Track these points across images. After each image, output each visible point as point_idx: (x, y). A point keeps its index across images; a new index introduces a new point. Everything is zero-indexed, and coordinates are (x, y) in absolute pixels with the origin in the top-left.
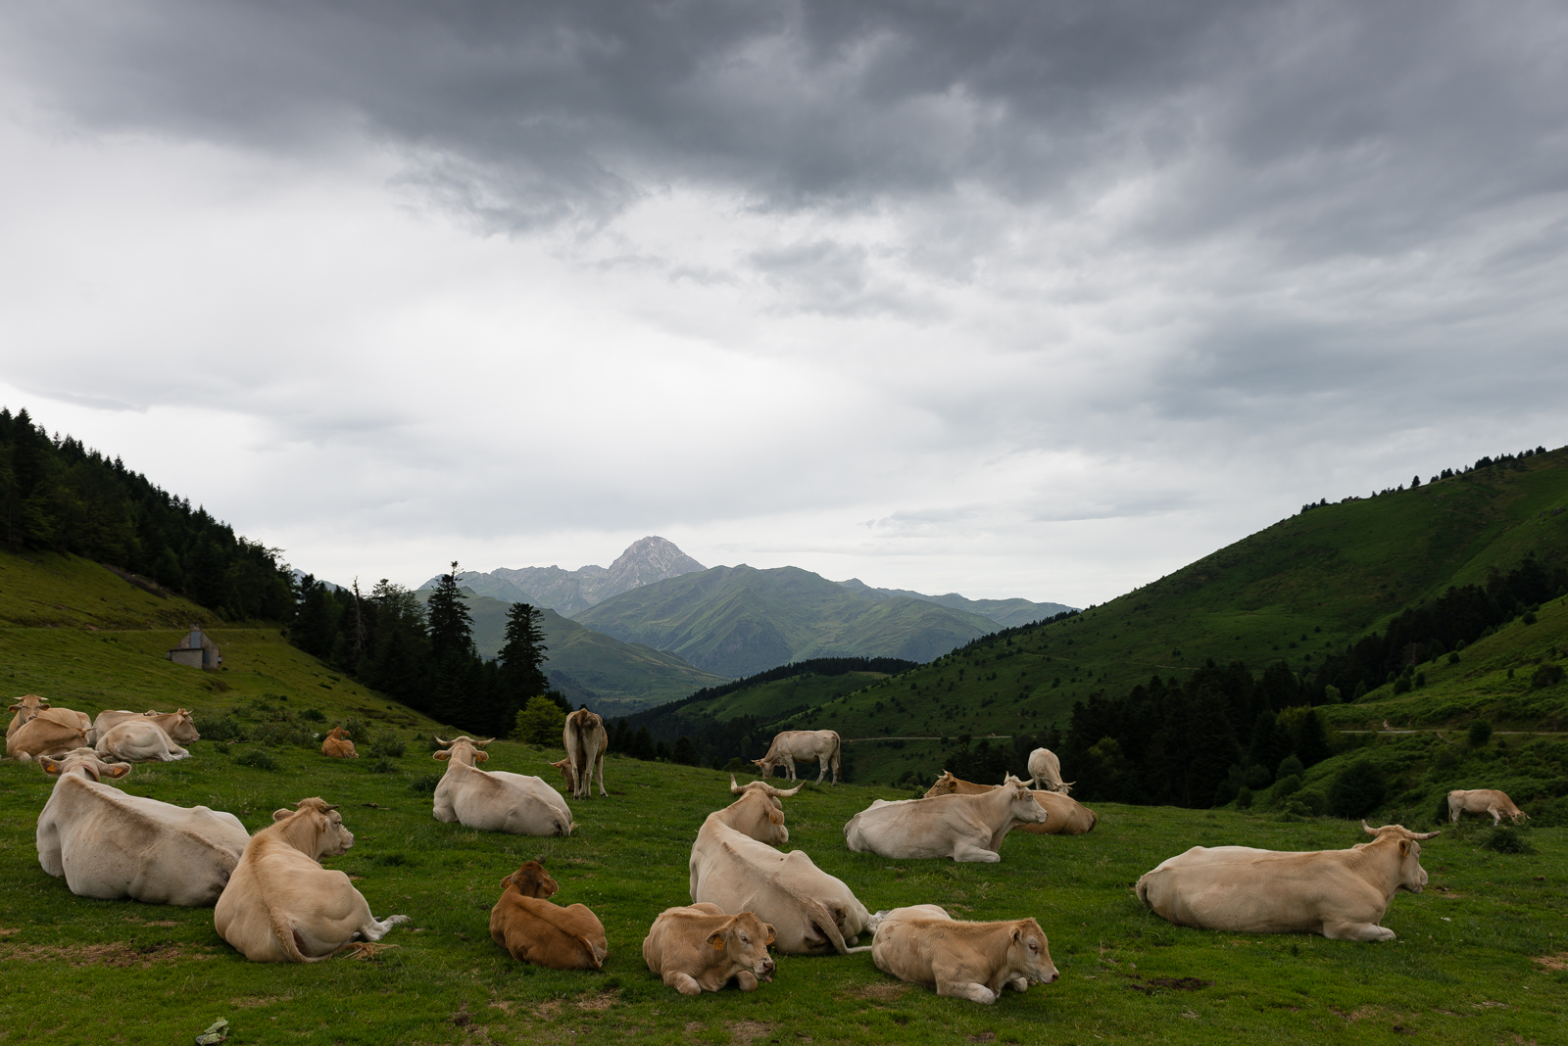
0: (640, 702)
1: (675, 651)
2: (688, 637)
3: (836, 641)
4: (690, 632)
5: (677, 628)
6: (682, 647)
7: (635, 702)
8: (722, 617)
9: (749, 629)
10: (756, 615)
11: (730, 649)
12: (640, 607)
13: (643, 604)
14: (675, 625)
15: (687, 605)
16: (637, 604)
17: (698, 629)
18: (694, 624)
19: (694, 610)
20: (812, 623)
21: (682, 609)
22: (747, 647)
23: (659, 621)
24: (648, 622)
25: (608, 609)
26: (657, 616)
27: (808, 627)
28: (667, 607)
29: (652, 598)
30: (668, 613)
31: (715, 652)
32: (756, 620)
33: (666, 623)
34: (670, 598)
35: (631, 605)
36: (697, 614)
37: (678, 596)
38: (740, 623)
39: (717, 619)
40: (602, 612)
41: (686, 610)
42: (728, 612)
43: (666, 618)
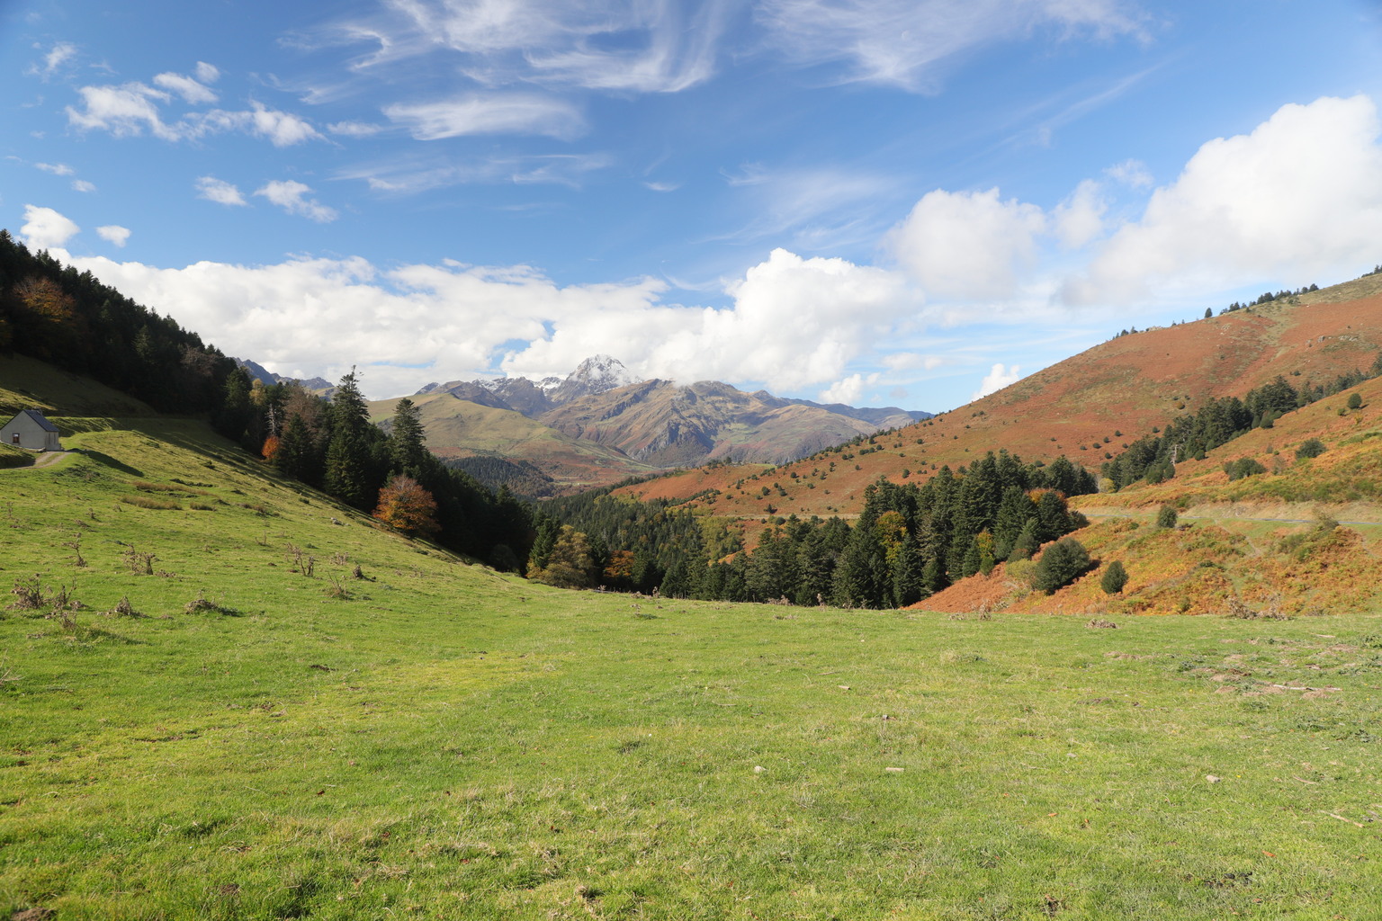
2: (629, 435)
4: (629, 431)
5: (620, 428)
7: (585, 486)
8: (656, 419)
9: (678, 429)
10: (683, 418)
11: (662, 444)
12: (590, 411)
13: (593, 409)
14: (618, 425)
15: (628, 409)
16: (588, 409)
17: (637, 428)
18: (634, 424)
19: (633, 413)
20: (727, 426)
21: (625, 412)
22: (675, 443)
23: (605, 422)
24: (597, 423)
25: (565, 412)
26: (604, 418)
27: (724, 428)
28: (612, 411)
29: (600, 404)
30: (613, 416)
31: (649, 447)
32: (683, 422)
33: (611, 424)
34: (614, 404)
35: (583, 409)
36: (635, 417)
37: (621, 402)
38: (669, 424)
39: (652, 421)
40: (561, 415)
41: (627, 414)
42: (660, 416)
43: (611, 420)
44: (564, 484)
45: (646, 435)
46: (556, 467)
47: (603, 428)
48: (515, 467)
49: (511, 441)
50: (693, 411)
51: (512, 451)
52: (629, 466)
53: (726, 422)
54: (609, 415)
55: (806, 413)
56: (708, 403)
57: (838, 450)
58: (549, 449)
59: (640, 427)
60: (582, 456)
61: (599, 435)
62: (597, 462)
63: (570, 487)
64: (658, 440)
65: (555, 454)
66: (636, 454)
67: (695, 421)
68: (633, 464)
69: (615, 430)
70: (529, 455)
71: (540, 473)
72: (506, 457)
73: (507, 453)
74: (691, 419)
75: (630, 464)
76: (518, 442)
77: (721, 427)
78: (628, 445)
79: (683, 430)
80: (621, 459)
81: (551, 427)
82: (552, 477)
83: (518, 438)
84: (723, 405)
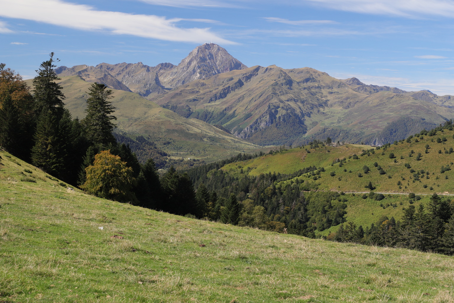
0: (198, 160)
1: (223, 126)
2: (233, 115)
3: (339, 122)
4: (234, 112)
5: (225, 110)
6: (228, 123)
7: (194, 160)
8: (257, 102)
9: (276, 112)
10: (282, 102)
11: (263, 125)
12: (199, 94)
13: (202, 92)
14: (224, 107)
15: (232, 93)
16: (197, 92)
17: (240, 110)
18: (237, 106)
19: (237, 97)
20: (321, 109)
21: (229, 96)
22: (274, 124)
23: (213, 103)
24: (205, 105)
25: (177, 94)
26: (211, 100)
27: (319, 111)
28: (218, 95)
29: (208, 88)
30: (219, 99)
31: (251, 127)
32: (281, 105)
33: (217, 106)
34: (221, 88)
35: (193, 92)
36: (240, 100)
37: (227, 86)
38: (269, 107)
39: (254, 104)
40: (173, 97)
41: (231, 97)
42: (261, 99)
43: (218, 102)
44: (177, 158)
45: (248, 116)
46: (169, 143)
47: (210, 109)
48: (134, 142)
49: (130, 119)
50: (291, 96)
51: (130, 129)
52: (233, 144)
53: (321, 105)
54: (216, 98)
55: (394, 99)
56: (305, 88)
57: (433, 134)
58: (163, 127)
59: (244, 109)
60: (192, 134)
61: (206, 116)
62: (205, 140)
63: (182, 161)
64: (259, 121)
65: (169, 131)
66: (239, 134)
67: (292, 104)
68: (237, 142)
69: (222, 111)
70: (146, 132)
71: (156, 148)
72: (125, 134)
73: (127, 130)
74: (289, 103)
75: (235, 142)
76: (136, 120)
77: (315, 110)
78: (232, 125)
79: (281, 112)
80: (227, 137)
81: (164, 107)
82: (165, 151)
83: (136, 116)
84: (317, 90)
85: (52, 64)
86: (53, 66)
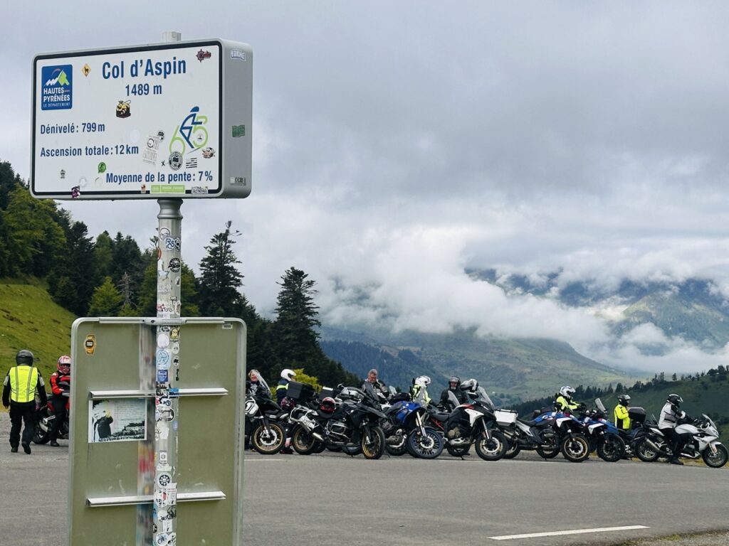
7: (503, 396)
85: (229, 238)
86: (230, 242)
